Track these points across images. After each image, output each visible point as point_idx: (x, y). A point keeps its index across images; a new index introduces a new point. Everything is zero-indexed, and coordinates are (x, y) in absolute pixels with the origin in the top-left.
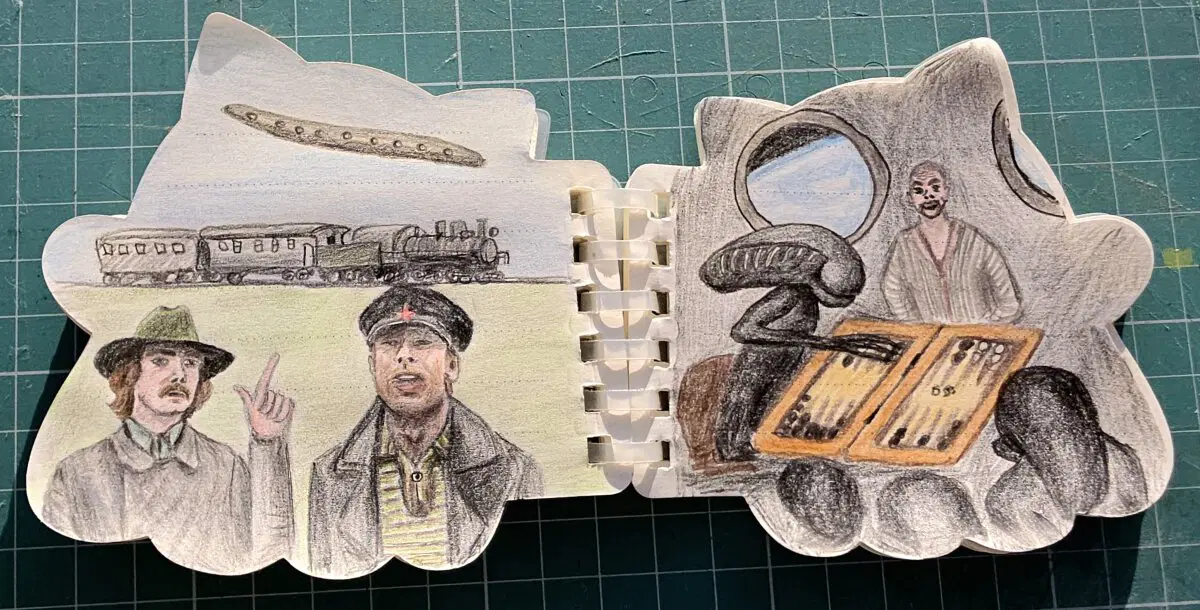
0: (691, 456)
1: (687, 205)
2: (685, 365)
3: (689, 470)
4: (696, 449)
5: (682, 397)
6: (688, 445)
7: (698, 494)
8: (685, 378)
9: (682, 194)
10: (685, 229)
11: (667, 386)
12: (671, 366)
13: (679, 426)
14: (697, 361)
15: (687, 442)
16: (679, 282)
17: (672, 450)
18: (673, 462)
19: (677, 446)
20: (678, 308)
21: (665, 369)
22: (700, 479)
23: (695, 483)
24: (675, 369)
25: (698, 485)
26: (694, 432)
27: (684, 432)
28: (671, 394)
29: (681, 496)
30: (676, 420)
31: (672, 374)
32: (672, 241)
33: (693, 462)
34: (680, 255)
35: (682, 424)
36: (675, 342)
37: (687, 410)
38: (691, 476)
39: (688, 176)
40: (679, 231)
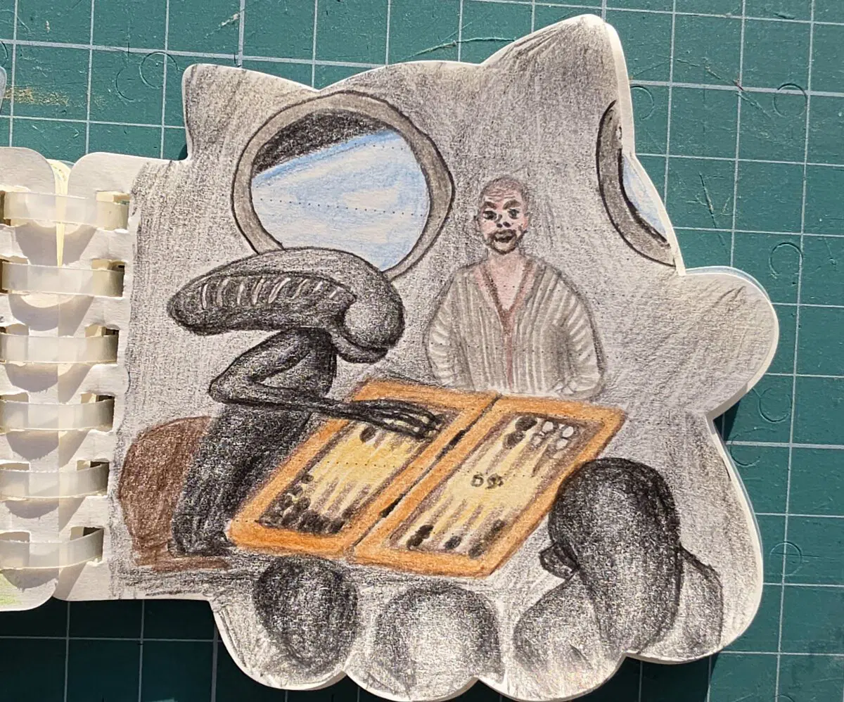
0: (135, 548)
1: (157, 212)
2: (135, 428)
3: (130, 565)
4: (143, 539)
5: (128, 470)
6: (131, 534)
7: (142, 596)
8: (134, 446)
9: (149, 197)
10: (150, 247)
11: (107, 456)
12: (114, 429)
13: (120, 509)
14: (154, 424)
15: (130, 529)
16: (134, 318)
17: (107, 540)
18: (107, 555)
19: (114, 535)
20: (129, 353)
21: (104, 434)
22: (147, 577)
23: (140, 582)
24: (119, 432)
25: (143, 585)
26: (142, 519)
27: (126, 516)
28: (111, 466)
29: (117, 598)
30: (116, 500)
31: (115, 439)
32: (129, 261)
33: (137, 555)
34: (139, 282)
35: (124, 506)
36: (123, 397)
37: (133, 488)
38: (132, 573)
39: (162, 173)
40: (140, 248)
